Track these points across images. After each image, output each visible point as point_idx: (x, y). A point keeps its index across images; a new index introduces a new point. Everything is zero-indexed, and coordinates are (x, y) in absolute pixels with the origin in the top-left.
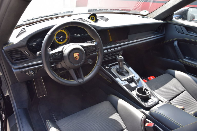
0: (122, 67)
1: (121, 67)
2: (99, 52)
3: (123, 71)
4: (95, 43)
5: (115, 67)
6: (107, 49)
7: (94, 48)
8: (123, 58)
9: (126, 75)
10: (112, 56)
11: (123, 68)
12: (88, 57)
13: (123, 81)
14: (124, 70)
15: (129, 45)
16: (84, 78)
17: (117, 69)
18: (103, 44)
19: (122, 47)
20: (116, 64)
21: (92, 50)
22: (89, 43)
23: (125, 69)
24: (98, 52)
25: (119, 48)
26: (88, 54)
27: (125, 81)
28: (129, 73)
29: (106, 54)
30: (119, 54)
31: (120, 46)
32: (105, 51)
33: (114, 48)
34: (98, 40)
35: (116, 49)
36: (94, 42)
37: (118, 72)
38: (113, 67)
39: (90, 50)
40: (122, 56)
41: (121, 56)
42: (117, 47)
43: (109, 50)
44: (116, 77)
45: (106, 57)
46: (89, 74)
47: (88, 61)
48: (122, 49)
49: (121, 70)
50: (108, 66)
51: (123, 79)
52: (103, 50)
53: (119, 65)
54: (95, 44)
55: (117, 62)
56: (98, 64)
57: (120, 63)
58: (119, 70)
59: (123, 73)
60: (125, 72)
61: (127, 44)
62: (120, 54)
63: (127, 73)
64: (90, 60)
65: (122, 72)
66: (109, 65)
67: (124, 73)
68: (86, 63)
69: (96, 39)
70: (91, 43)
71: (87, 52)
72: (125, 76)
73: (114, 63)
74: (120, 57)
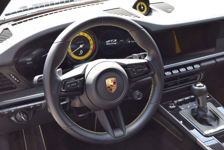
0: (203, 107)
1: (201, 105)
2: (156, 75)
3: (206, 116)
4: (146, 58)
5: (189, 106)
6: (170, 70)
7: (146, 69)
8: (205, 87)
9: (214, 123)
10: (181, 83)
11: (207, 108)
12: (133, 85)
13: (207, 136)
14: (209, 113)
15: (218, 60)
16: (126, 128)
17: (193, 110)
18: (163, 59)
19: (203, 64)
20: (191, 100)
21: (140, 72)
22: (136, 58)
23: (210, 111)
24: (153, 76)
25: (197, 66)
26: (133, 80)
27: (211, 136)
28: (221, 120)
29: (169, 80)
30: (196, 79)
31: (199, 63)
32: (168, 73)
33: (185, 66)
34: (152, 52)
35: (190, 68)
36: (145, 56)
37: (196, 117)
38: (184, 105)
39: (138, 72)
40: (202, 83)
41: (200, 84)
42: (192, 64)
43: (175, 72)
44: (192, 128)
45: (169, 85)
46: (136, 121)
47: (134, 94)
48: (202, 69)
49: (201, 113)
50: (174, 103)
51: (207, 132)
52: (163, 71)
53: (196, 101)
54: (146, 61)
55: (192, 97)
56: (153, 101)
57: (200, 98)
58: (197, 112)
59: (206, 118)
60: (211, 117)
61: (214, 58)
62: (198, 79)
63: (215, 120)
64: (137, 93)
65: (205, 118)
66: (175, 102)
67: (208, 119)
68: (130, 98)
69: (149, 51)
70: (140, 58)
71: (132, 75)
72: (210, 125)
73: (186, 98)
74: (198, 85)
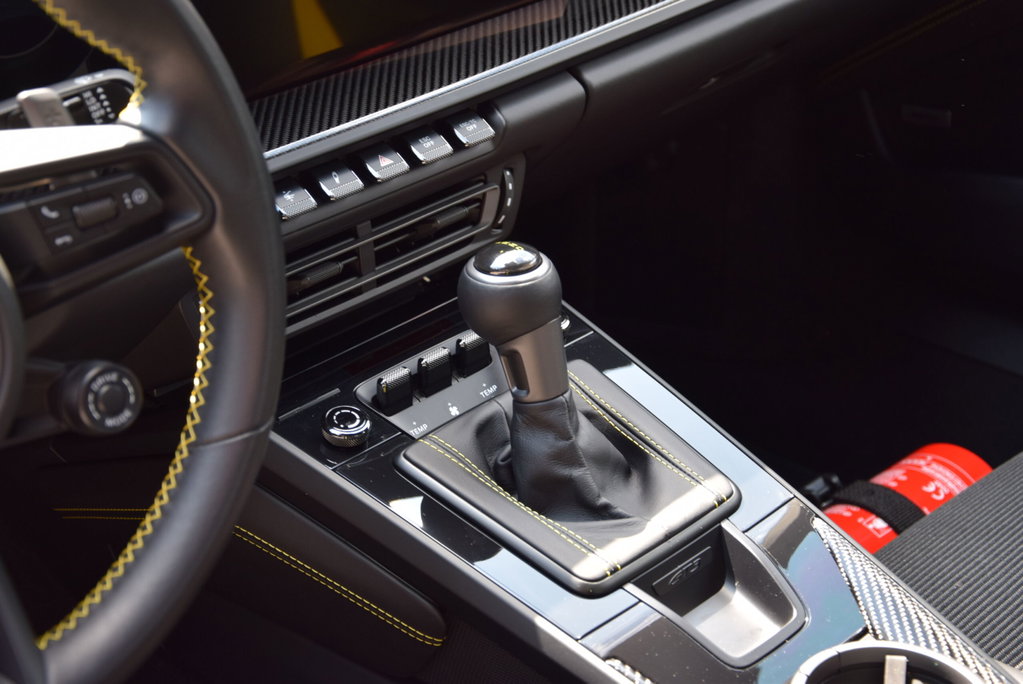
0: (550, 404)
1: (535, 393)
2: (219, 234)
3: (571, 456)
4: (133, 112)
5: (452, 401)
6: (307, 175)
7: (140, 196)
8: (545, 270)
9: (621, 496)
10: (383, 257)
11: (570, 407)
13: (593, 591)
14: (587, 436)
15: (598, 76)
16: (40, 656)
17: (485, 430)
19: (513, 113)
20: (464, 363)
21: (101, 223)
22: (47, 116)
23: (590, 416)
24: (198, 238)
25: (475, 132)
26: (56, 287)
27: (619, 585)
28: (658, 465)
29: (305, 243)
30: (473, 220)
31: (482, 106)
32: (294, 203)
33: (399, 139)
34: (172, 68)
35: (431, 149)
36: (117, 96)
37: (508, 477)
38: (421, 405)
39: (83, 229)
41: (518, 254)
42: (442, 123)
43: (341, 185)
44: (483, 543)
45: (310, 280)
47: (74, 393)
49: (539, 445)
50: (355, 400)
51: (591, 567)
54: (136, 137)
55: (469, 338)
56: (221, 426)
57: (524, 347)
58: (514, 441)
59: (576, 473)
60: (601, 460)
61: (572, 68)
62: (487, 218)
63: (627, 474)
64: (99, 378)
65: (566, 472)
66: (365, 390)
67: (587, 475)
68: (47, 426)
69: (145, 61)
70: (81, 115)
71: (40, 253)
72: (604, 513)
73: (434, 355)
74: (501, 261)
